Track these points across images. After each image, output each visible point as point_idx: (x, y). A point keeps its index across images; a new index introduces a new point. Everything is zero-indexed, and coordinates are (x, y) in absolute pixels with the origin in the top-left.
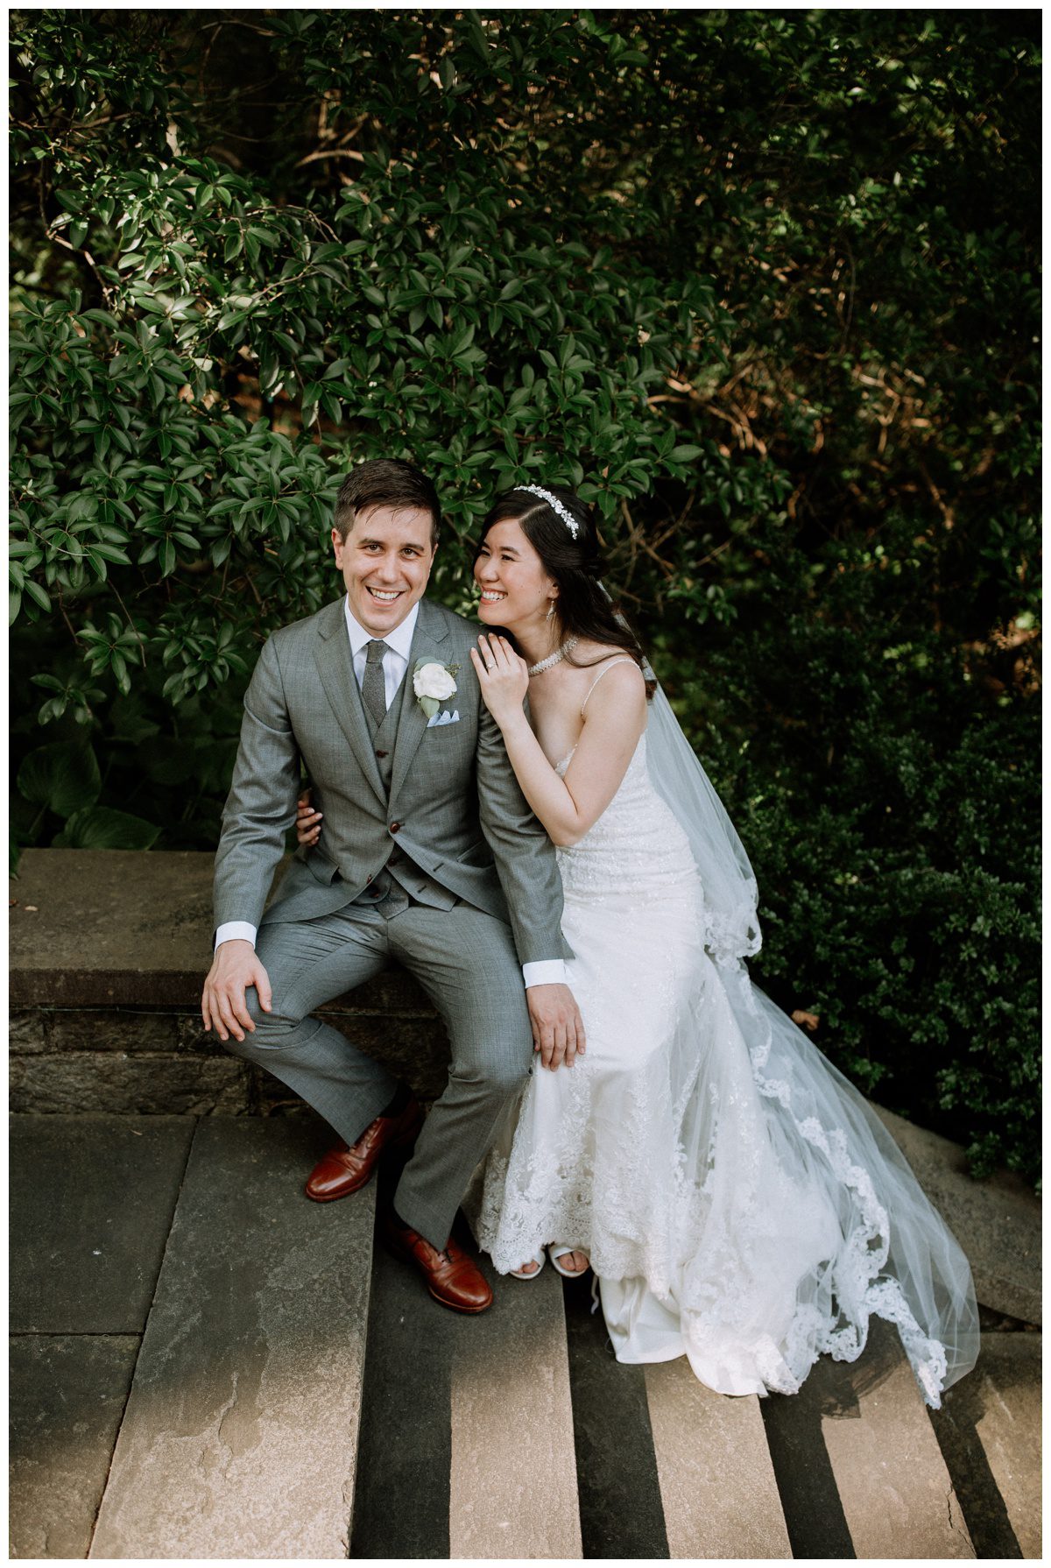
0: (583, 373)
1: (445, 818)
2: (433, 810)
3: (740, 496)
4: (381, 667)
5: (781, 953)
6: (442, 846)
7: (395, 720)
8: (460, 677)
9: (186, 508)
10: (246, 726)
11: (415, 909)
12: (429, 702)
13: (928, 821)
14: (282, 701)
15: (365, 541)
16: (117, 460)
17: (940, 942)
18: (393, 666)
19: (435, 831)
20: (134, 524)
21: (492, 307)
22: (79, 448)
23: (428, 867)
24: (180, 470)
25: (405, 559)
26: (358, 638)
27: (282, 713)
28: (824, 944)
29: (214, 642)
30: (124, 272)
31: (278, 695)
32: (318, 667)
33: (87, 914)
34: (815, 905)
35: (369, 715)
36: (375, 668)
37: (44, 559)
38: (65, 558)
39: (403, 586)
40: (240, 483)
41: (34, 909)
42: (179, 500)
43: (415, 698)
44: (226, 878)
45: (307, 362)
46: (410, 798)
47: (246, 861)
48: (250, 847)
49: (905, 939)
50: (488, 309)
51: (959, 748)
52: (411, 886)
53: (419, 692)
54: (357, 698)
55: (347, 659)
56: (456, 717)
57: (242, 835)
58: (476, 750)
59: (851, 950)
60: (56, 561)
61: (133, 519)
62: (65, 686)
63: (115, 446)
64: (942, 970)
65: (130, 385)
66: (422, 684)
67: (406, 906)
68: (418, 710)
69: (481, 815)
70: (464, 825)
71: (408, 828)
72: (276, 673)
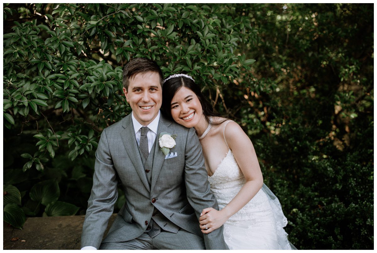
0: (212, 38)
1: (173, 195)
2: (169, 193)
3: (262, 89)
4: (146, 137)
5: (295, 236)
6: (173, 207)
7: (152, 157)
8: (177, 139)
9: (72, 88)
10: (96, 164)
11: (163, 233)
12: (166, 149)
13: (339, 186)
14: (109, 153)
15: (134, 88)
16: (47, 72)
17: (351, 228)
18: (151, 137)
19: (170, 201)
20: (52, 94)
21: (180, 21)
22: (33, 69)
23: (168, 216)
24: (71, 75)
25: (151, 92)
26: (137, 126)
27: (110, 158)
28: (311, 232)
29: (87, 137)
30: (54, 15)
31: (108, 151)
32: (122, 139)
33: (44, 241)
34: (304, 218)
35: (142, 156)
36: (144, 138)
37: (13, 105)
38: (21, 104)
39: (152, 103)
40: (92, 78)
41: (24, 241)
42: (70, 85)
43: (160, 148)
44: (87, 227)
45: (117, 41)
46: (159, 188)
47: (95, 220)
48: (97, 214)
49: (339, 229)
50: (178, 21)
51: (347, 161)
52: (161, 224)
53: (161, 145)
54: (137, 149)
55: (133, 135)
56: (176, 155)
57: (95, 209)
58: (184, 168)
59: (319, 233)
60: (17, 106)
61: (52, 92)
62: (33, 157)
63: (46, 67)
64: (353, 239)
65: (52, 47)
66: (162, 142)
67: (159, 232)
68: (161, 153)
69: (187, 194)
70: (181, 198)
71: (159, 200)
72: (106, 142)
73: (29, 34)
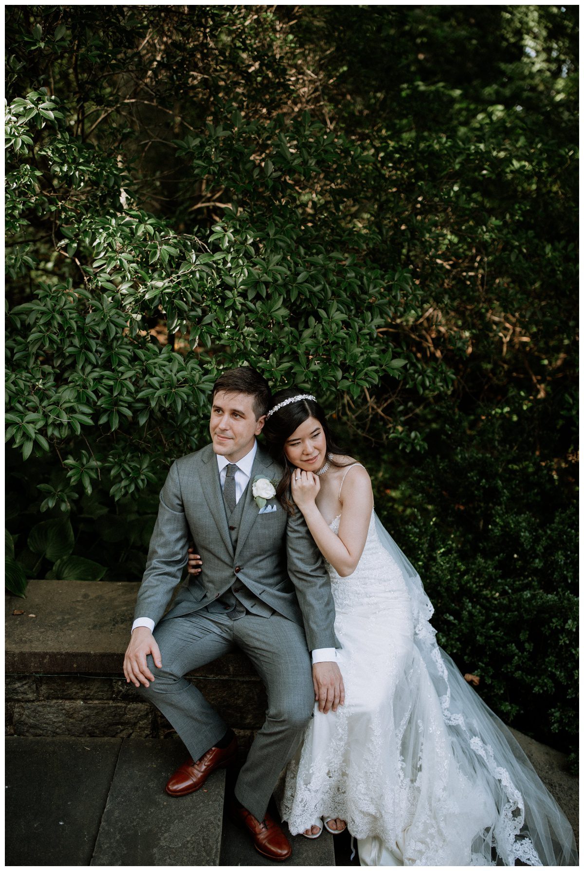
0: (342, 321)
1: (267, 565)
2: (260, 561)
3: (428, 383)
4: (233, 479)
5: (457, 640)
6: (265, 581)
7: (240, 510)
9: (125, 394)
10: (160, 511)
11: (249, 616)
12: (261, 500)
13: (538, 563)
14: (179, 496)
16: (89, 368)
17: (547, 634)
18: (241, 480)
19: (261, 573)
20: (97, 403)
21: (292, 286)
22: (68, 362)
23: (257, 592)
24: (122, 373)
25: (235, 419)
26: (222, 462)
27: (180, 503)
28: (481, 635)
29: (138, 466)
30: (96, 269)
31: (178, 493)
32: (200, 478)
33: (63, 619)
34: (476, 612)
35: (226, 506)
36: (231, 480)
37: (47, 422)
38: (58, 422)
40: (154, 381)
41: (33, 616)
42: (121, 390)
43: (252, 497)
44: (142, 595)
45: (193, 316)
46: (247, 553)
48: (158, 578)
49: (528, 632)
50: (290, 287)
51: (554, 523)
52: (247, 604)
53: (255, 494)
54: (220, 496)
55: (216, 474)
56: (275, 509)
57: (154, 571)
58: (286, 528)
59: (497, 639)
60: (53, 424)
61: (96, 400)
62: (56, 491)
63: (88, 361)
64: (549, 650)
65: (97, 328)
66: (257, 489)
67: (244, 615)
68: (254, 505)
69: (288, 565)
70: (277, 570)
71: (245, 570)
72: (177, 481)
73: (65, 307)
